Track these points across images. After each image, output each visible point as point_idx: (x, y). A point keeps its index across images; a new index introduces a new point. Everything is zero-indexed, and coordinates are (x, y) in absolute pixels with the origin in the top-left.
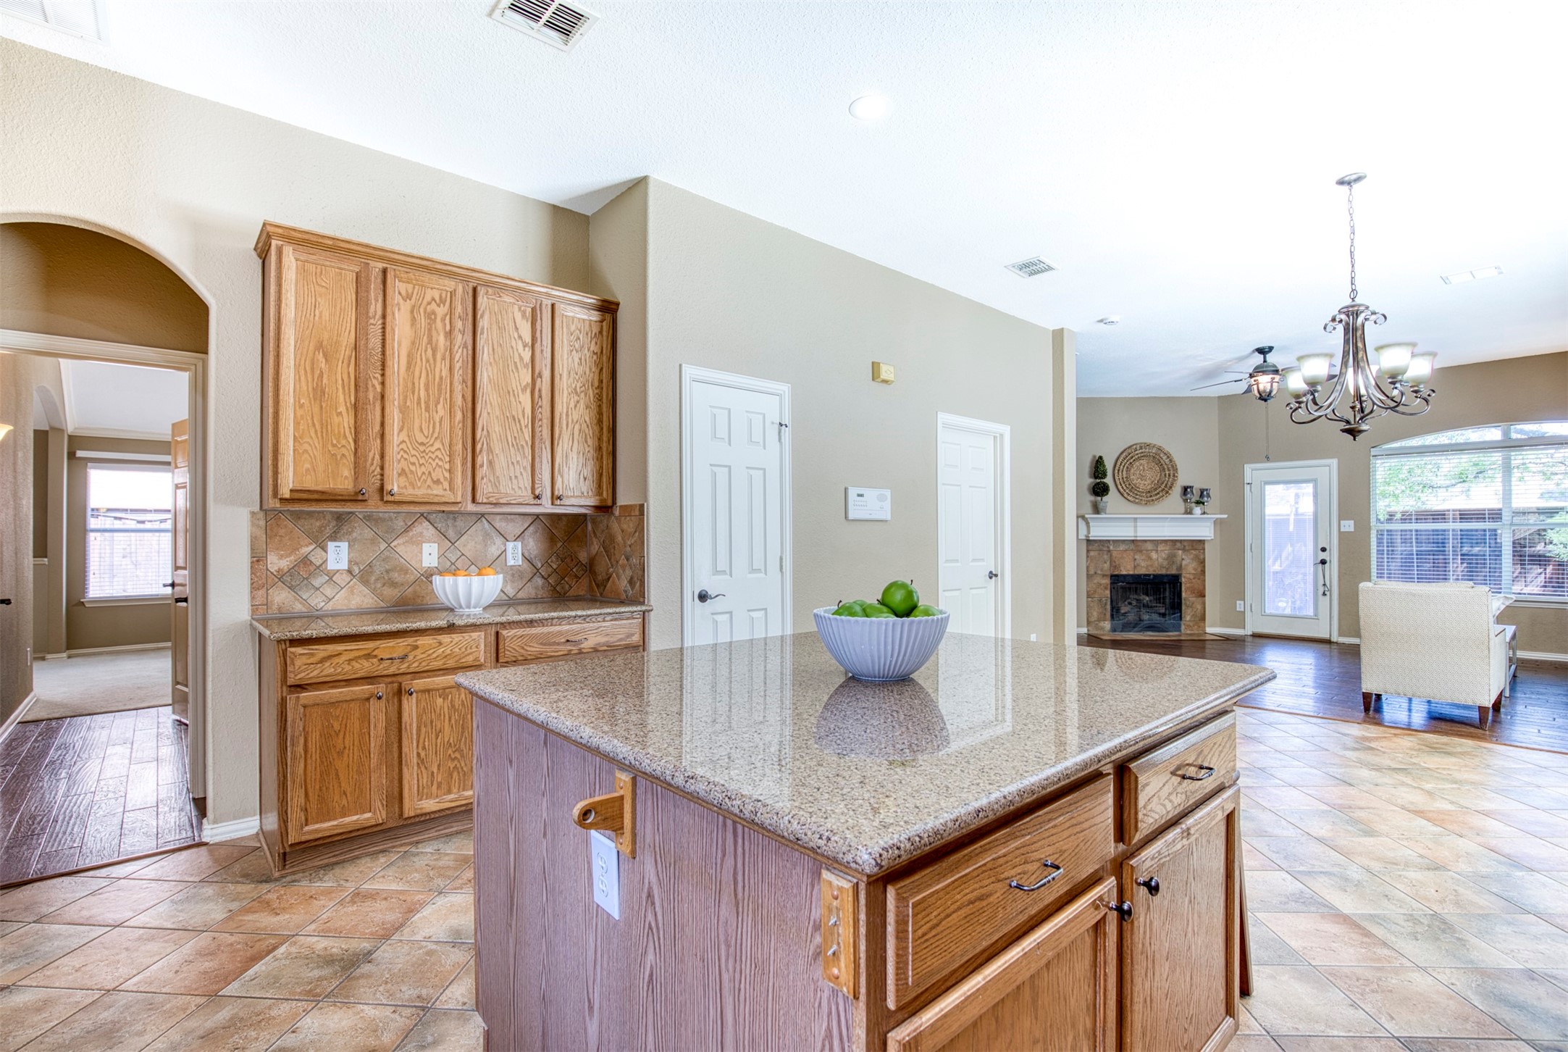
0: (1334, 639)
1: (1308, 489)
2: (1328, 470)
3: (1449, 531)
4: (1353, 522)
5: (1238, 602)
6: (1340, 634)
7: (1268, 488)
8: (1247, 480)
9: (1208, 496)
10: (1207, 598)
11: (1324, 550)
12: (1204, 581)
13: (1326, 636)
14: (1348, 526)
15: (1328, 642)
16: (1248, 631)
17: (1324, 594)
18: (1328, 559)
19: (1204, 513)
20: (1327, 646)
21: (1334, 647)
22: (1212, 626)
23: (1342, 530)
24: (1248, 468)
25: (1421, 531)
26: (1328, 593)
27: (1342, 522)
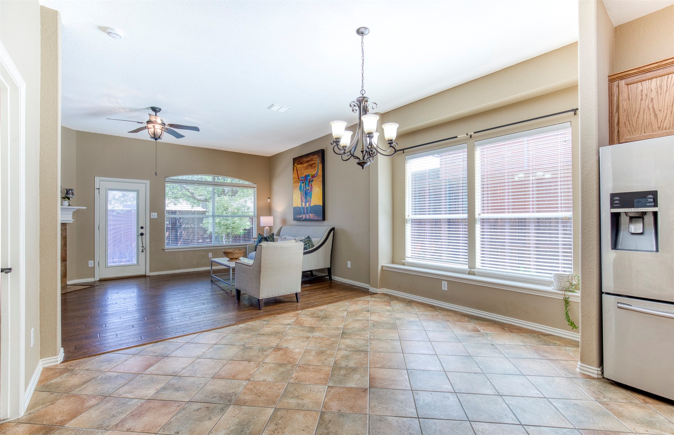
0: (147, 274)
1: (133, 195)
2: (144, 185)
3: (195, 218)
4: (157, 213)
5: (89, 262)
6: (151, 271)
7: (110, 192)
8: (97, 186)
9: (73, 194)
10: (67, 262)
11: (142, 228)
12: (66, 250)
13: (143, 273)
14: (155, 215)
15: (144, 276)
16: (97, 279)
17: (143, 251)
18: (144, 233)
19: (69, 205)
20: (143, 280)
21: (148, 279)
22: (70, 280)
23: (151, 218)
24: (97, 179)
25: (184, 218)
26: (144, 250)
27: (152, 213)
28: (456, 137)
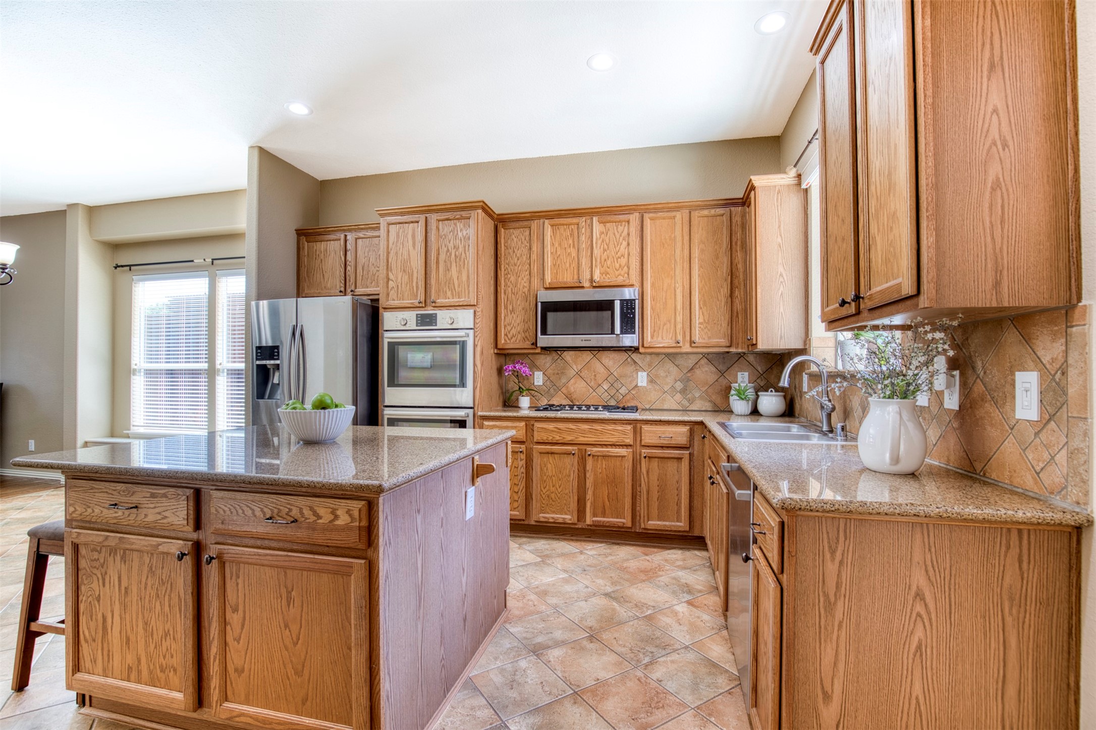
28: (192, 261)
